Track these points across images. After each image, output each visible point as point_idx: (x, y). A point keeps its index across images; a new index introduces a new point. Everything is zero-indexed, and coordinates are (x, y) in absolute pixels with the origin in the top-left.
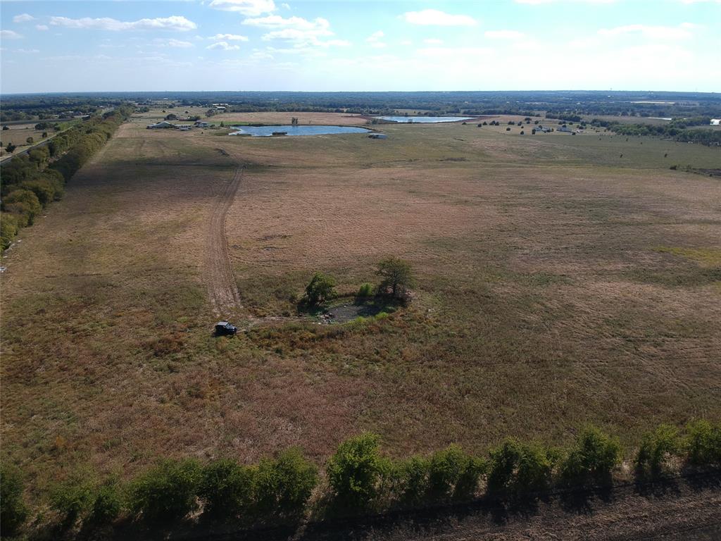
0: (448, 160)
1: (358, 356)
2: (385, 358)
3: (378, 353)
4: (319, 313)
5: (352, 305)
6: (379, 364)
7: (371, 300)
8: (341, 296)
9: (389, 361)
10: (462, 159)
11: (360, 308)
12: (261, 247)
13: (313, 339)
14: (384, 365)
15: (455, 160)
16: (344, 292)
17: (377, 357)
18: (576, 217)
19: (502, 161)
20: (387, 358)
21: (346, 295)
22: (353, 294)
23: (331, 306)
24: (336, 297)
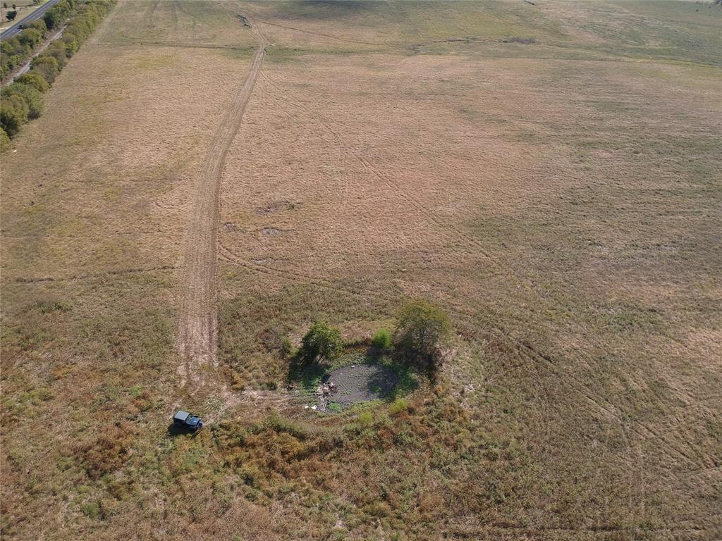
0: (513, 40)
5: (363, 365)
8: (349, 346)
10: (531, 41)
11: (373, 370)
12: (260, 226)
15: (522, 42)
18: (671, 174)
19: (580, 47)
21: (357, 345)
23: (335, 366)
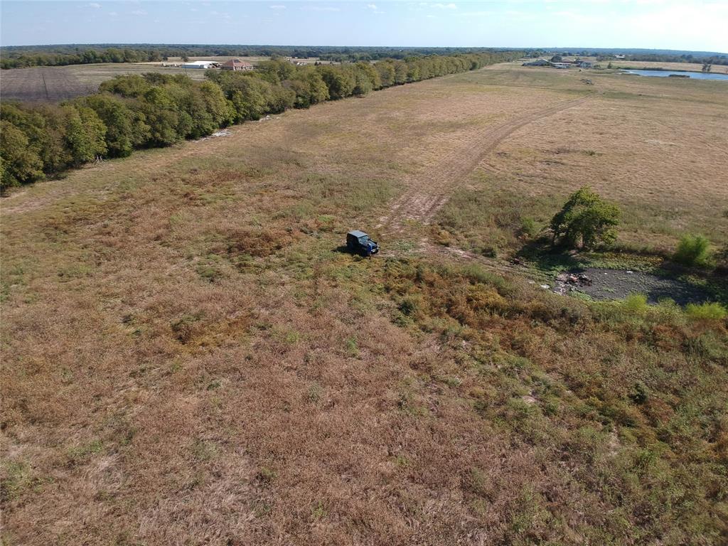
1: (576, 387)
2: (653, 424)
3: (639, 400)
4: (561, 268)
5: (648, 274)
6: (626, 431)
7: (701, 276)
8: (630, 251)
9: (663, 437)
11: (666, 284)
12: (539, 159)
13: (494, 308)
14: (641, 441)
16: (642, 246)
17: (632, 410)
20: (662, 425)
21: (645, 253)
22: (660, 253)
23: (598, 264)
24: (617, 251)
